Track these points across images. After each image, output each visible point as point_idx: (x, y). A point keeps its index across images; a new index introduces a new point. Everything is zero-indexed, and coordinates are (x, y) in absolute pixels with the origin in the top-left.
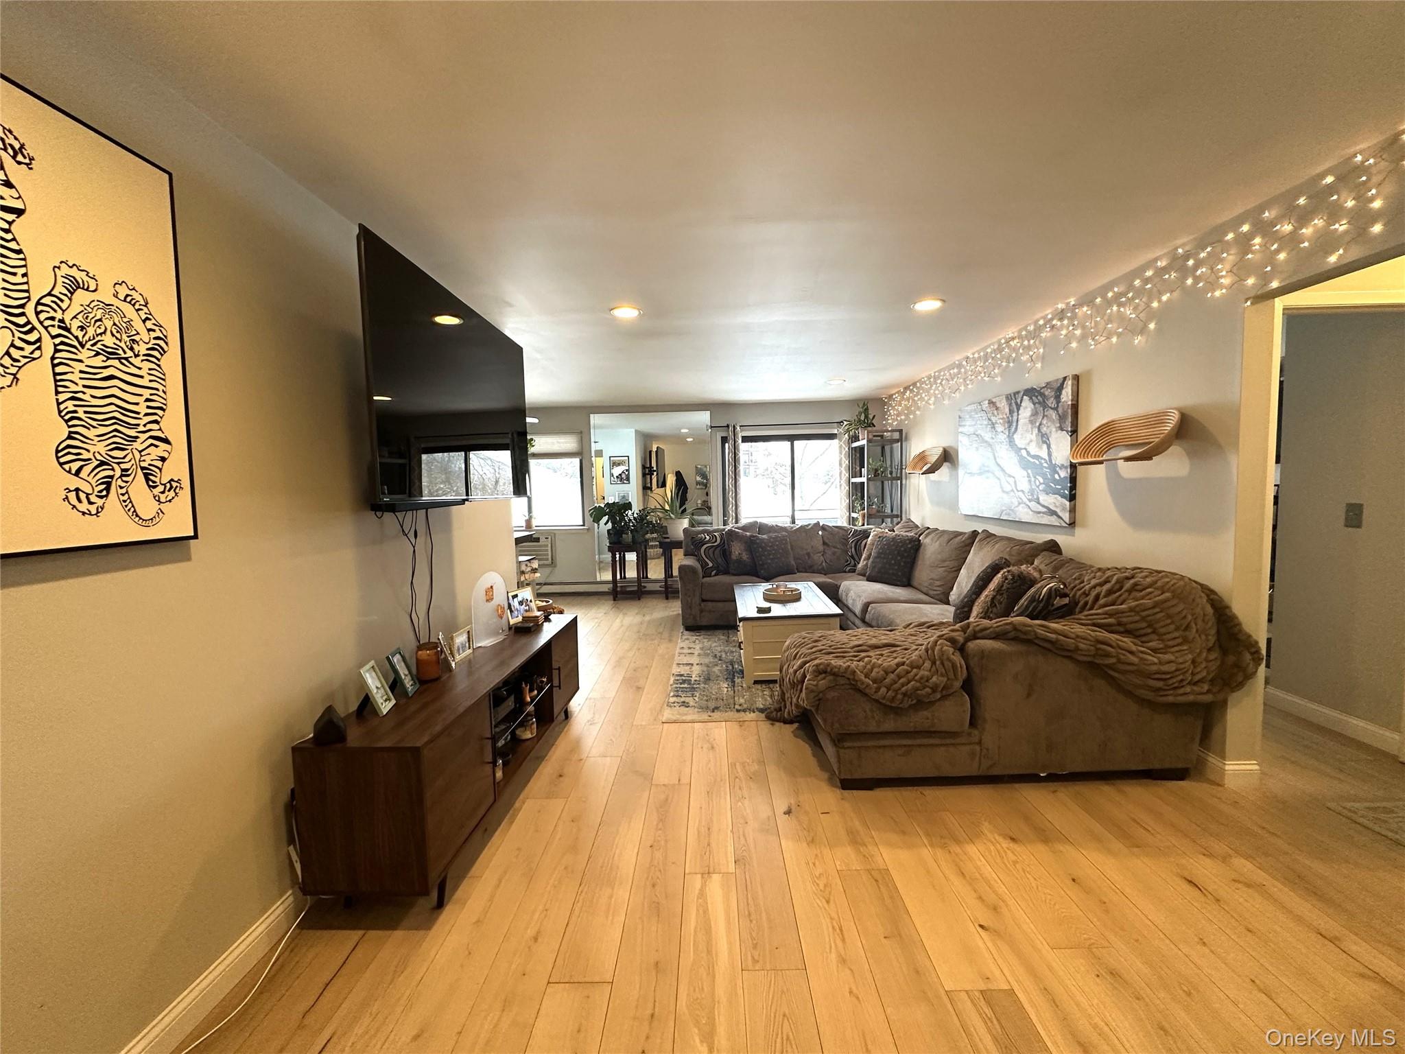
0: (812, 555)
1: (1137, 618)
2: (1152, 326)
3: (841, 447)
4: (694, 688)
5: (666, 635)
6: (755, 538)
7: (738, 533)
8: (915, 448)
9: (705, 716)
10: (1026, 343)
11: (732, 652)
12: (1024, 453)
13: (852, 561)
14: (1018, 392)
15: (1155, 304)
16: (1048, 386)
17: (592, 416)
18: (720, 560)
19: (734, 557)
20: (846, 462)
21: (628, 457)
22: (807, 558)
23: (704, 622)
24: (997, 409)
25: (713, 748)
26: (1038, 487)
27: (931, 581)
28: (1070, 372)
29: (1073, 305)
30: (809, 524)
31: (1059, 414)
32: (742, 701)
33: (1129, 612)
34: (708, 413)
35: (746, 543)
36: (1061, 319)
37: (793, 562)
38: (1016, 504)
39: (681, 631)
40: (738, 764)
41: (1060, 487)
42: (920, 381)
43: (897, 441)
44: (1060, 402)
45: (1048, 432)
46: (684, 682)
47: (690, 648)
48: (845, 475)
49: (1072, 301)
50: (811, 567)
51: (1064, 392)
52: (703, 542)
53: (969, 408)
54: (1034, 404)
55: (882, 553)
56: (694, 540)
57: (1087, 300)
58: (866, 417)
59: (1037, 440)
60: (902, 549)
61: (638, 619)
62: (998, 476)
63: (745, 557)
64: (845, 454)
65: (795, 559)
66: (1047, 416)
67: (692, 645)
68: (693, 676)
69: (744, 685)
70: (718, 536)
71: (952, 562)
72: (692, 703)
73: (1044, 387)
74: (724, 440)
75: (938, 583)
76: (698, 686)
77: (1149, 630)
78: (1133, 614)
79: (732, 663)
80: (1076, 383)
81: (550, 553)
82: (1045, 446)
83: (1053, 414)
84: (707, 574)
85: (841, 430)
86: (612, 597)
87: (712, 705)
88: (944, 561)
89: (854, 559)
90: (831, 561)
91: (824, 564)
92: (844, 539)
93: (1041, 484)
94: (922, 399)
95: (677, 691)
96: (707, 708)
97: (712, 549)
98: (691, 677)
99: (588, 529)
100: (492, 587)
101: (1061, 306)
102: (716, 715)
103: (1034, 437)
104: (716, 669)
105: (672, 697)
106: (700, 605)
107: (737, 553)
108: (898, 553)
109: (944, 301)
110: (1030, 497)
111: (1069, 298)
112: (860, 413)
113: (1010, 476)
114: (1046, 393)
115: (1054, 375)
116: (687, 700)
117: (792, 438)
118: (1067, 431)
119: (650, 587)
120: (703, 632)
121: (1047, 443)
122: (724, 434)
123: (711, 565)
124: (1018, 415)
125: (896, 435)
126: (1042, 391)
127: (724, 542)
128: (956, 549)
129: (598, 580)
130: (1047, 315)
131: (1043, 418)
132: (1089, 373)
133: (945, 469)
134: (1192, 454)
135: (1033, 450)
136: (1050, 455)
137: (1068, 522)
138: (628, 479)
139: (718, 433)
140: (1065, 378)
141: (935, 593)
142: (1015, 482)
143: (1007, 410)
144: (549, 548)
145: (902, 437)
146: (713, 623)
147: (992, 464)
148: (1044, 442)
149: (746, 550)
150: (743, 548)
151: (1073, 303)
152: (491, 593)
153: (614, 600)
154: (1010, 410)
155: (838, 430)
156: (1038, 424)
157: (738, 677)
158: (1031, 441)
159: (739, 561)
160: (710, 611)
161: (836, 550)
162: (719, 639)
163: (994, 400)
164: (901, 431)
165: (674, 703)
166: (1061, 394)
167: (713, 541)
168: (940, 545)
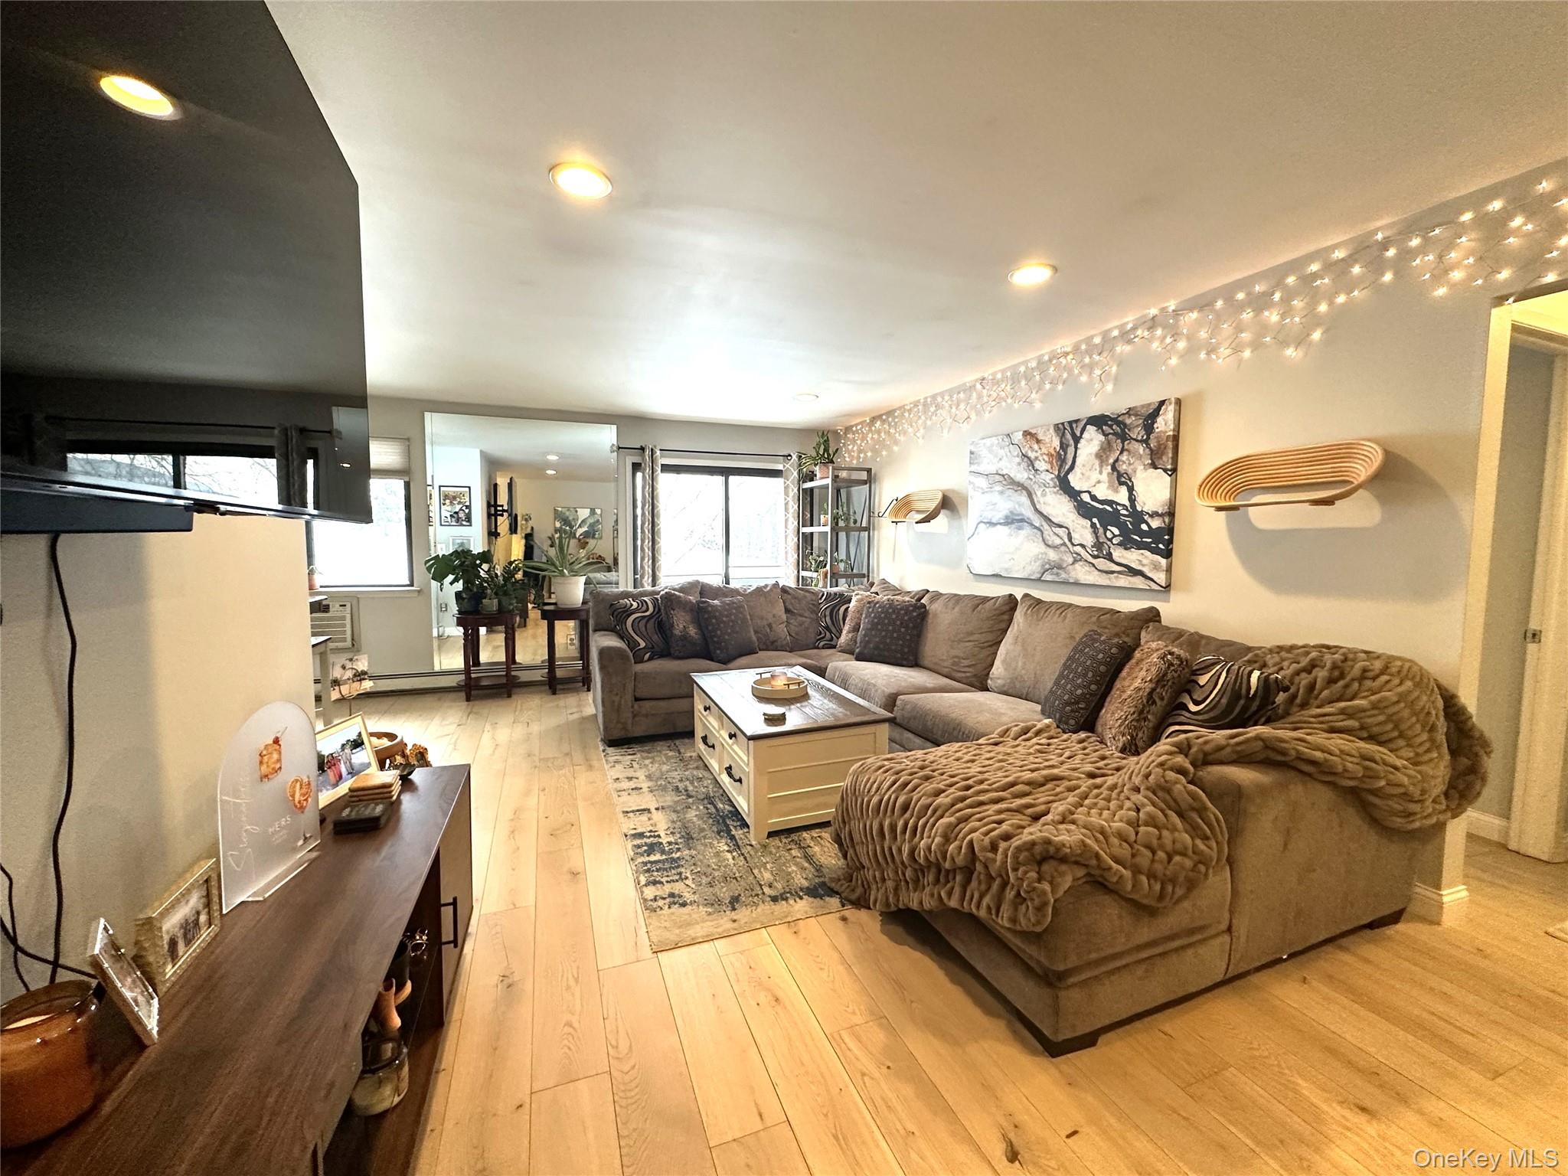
0: (774, 626)
1: (1381, 718)
2: (1317, 335)
3: (786, 488)
4: (673, 860)
5: (578, 757)
6: (705, 605)
7: (680, 597)
8: (888, 491)
9: (724, 922)
10: (1087, 360)
11: (700, 779)
12: (1086, 498)
13: (828, 633)
14: (1077, 421)
15: (1323, 308)
16: (1131, 412)
17: (427, 415)
18: (655, 638)
19: (677, 632)
20: (793, 507)
21: (469, 487)
22: (768, 630)
23: (638, 732)
24: (1038, 441)
25: (777, 1000)
26: (1110, 540)
27: (956, 660)
28: (1170, 393)
29: (1174, 311)
30: (766, 586)
31: (1151, 449)
32: (767, 876)
33: (1373, 709)
34: (614, 427)
35: (692, 610)
36: (1151, 328)
37: (754, 638)
38: (1071, 560)
39: (601, 748)
40: (843, 1033)
41: (1150, 540)
42: (903, 408)
43: (865, 482)
44: (1151, 433)
45: (1130, 471)
46: (651, 849)
47: (630, 779)
48: (793, 523)
49: (1172, 305)
50: (773, 642)
51: (1160, 420)
52: (627, 612)
53: (988, 442)
54: (1105, 435)
55: (877, 624)
56: (614, 608)
57: (1202, 303)
58: (826, 450)
59: (1109, 482)
60: (906, 618)
61: (519, 731)
62: (1037, 525)
63: (692, 631)
64: (793, 496)
65: (756, 632)
66: (1127, 450)
67: (631, 773)
68: (662, 834)
69: (754, 843)
70: (649, 602)
71: (984, 635)
72: (688, 896)
73: (1123, 414)
74: (636, 467)
75: (966, 662)
76: (678, 854)
77: (1396, 734)
78: (1375, 712)
79: (709, 799)
80: (1178, 408)
81: (348, 629)
82: (1124, 490)
83: (1141, 449)
84: (639, 660)
85: (787, 466)
86: (463, 695)
87: (724, 892)
88: (972, 634)
89: (831, 632)
90: (797, 634)
91: (788, 638)
92: (813, 604)
93: (1115, 536)
94: (904, 432)
95: (648, 871)
96: (719, 902)
97: (644, 621)
98: (659, 836)
99: (419, 591)
100: (276, 741)
101: (1153, 311)
102: (743, 914)
103: (1104, 477)
104: (692, 814)
105: (646, 885)
106: (633, 707)
107: (681, 626)
108: (902, 623)
109: (1055, 269)
110: (1096, 553)
111: (1168, 301)
112: (819, 445)
113: (1061, 526)
114: (1128, 421)
115: (1144, 396)
116: (678, 888)
117: (726, 472)
118: (1165, 470)
119: (524, 676)
120: (637, 748)
121: (1128, 486)
122: (637, 460)
123: (643, 644)
124: (1076, 448)
125: (864, 476)
126: (1119, 419)
127: (659, 610)
128: (988, 619)
129: (437, 668)
130: (1127, 323)
131: (1121, 453)
132: (1199, 396)
133: (942, 520)
134: (1383, 499)
135: (1103, 492)
136: (1132, 499)
137: (1164, 585)
138: (469, 518)
139: (627, 458)
140: (1162, 403)
141: (963, 675)
142: (1069, 534)
143: (1056, 443)
144: (348, 622)
145: (870, 479)
146: (651, 732)
147: (1028, 512)
148: (1121, 483)
149: (693, 623)
150: (688, 618)
151: (1172, 308)
152: (275, 756)
153: (468, 699)
154: (1061, 443)
155: (784, 466)
156: (1111, 461)
157: (735, 827)
158: (1099, 482)
159: (685, 637)
160: (646, 716)
161: (804, 619)
162: (668, 758)
163: (1033, 431)
164: (869, 471)
165: (655, 899)
166: (1153, 423)
167: (644, 608)
168: (962, 613)
